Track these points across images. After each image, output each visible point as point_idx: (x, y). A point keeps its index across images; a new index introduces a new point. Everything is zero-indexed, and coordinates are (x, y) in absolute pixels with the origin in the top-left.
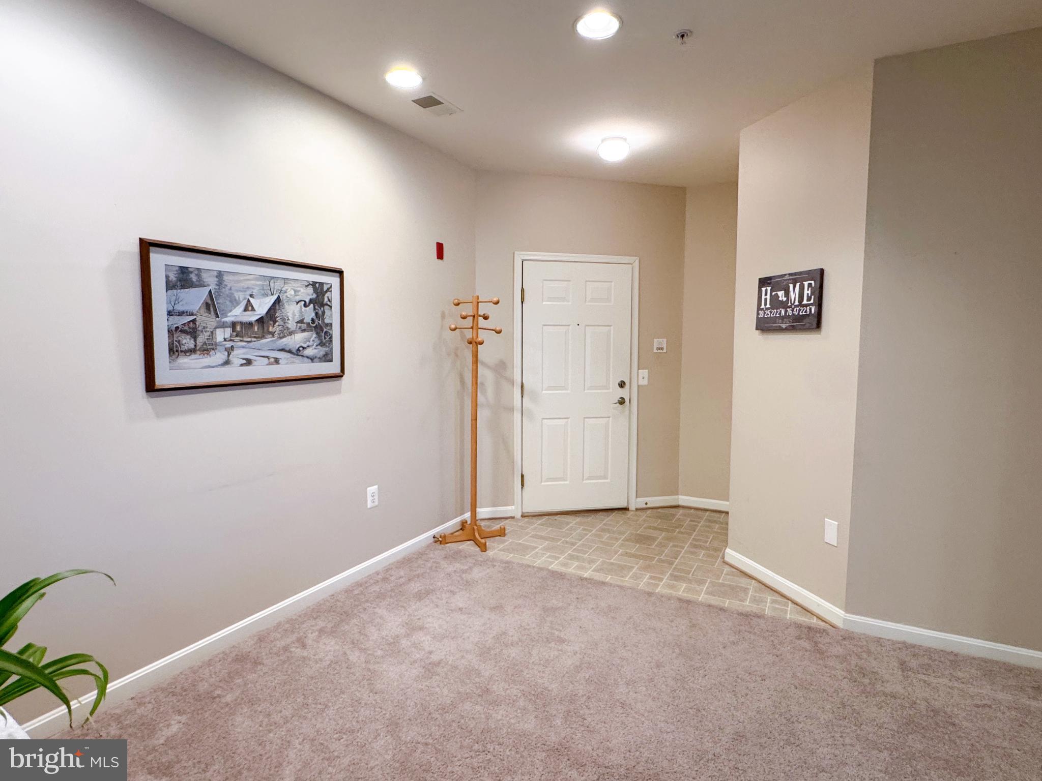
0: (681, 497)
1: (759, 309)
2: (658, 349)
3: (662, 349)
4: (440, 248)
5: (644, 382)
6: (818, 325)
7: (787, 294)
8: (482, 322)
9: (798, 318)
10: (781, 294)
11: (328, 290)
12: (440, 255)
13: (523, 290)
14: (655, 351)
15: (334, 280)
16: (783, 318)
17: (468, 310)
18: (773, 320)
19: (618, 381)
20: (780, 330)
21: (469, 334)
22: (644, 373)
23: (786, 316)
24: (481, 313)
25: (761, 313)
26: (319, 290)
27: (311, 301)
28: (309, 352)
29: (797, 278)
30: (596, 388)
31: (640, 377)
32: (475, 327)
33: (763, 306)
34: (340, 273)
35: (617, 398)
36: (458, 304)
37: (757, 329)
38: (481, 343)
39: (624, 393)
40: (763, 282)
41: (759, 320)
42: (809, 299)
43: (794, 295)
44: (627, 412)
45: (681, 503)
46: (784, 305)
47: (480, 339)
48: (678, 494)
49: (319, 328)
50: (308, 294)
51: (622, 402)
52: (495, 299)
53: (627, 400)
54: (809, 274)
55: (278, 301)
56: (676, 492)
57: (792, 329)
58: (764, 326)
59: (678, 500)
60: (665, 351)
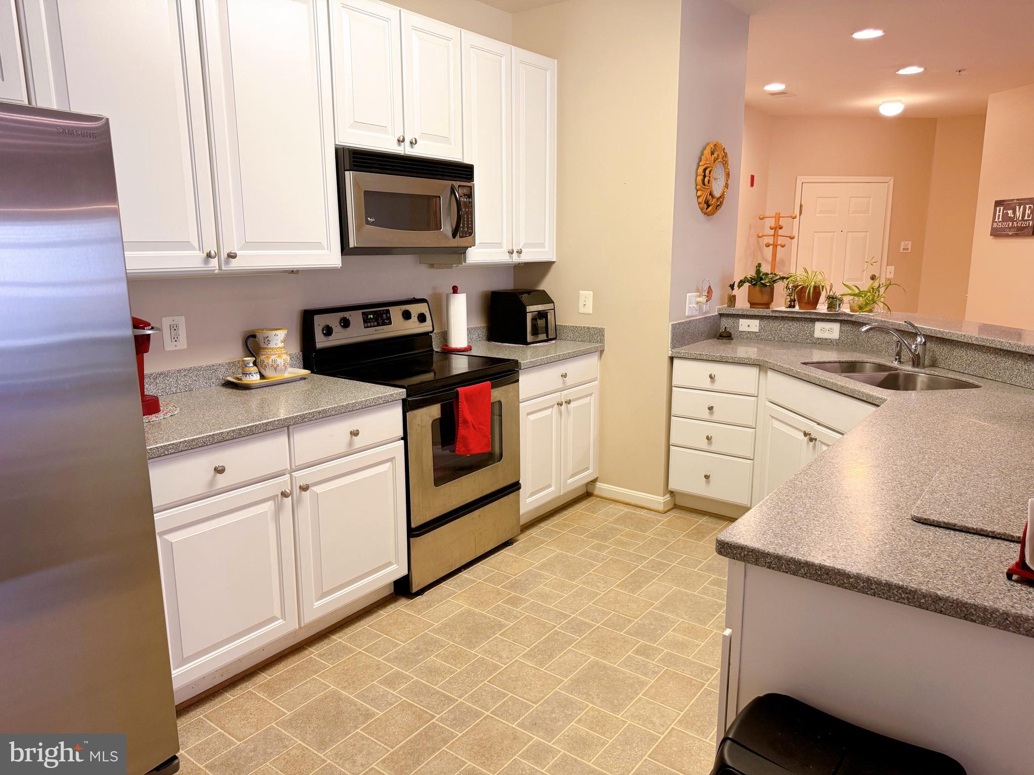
1: (993, 222)
2: (904, 249)
3: (907, 249)
4: (752, 177)
5: (892, 276)
7: (1014, 213)
9: (1022, 228)
10: (1010, 212)
12: (752, 185)
13: (801, 206)
14: (902, 251)
16: (1010, 228)
18: (1002, 229)
19: (870, 275)
20: (1008, 236)
22: (891, 268)
23: (1013, 227)
25: (995, 224)
29: (1022, 202)
30: (852, 280)
31: (888, 272)
32: (776, 235)
33: (996, 220)
37: (991, 235)
38: (783, 246)
40: (998, 203)
41: (993, 229)
42: (1029, 216)
43: (1019, 214)
46: (1011, 219)
47: (782, 244)
52: (794, 215)
54: (1030, 201)
57: (1015, 235)
58: (998, 233)
60: (909, 251)
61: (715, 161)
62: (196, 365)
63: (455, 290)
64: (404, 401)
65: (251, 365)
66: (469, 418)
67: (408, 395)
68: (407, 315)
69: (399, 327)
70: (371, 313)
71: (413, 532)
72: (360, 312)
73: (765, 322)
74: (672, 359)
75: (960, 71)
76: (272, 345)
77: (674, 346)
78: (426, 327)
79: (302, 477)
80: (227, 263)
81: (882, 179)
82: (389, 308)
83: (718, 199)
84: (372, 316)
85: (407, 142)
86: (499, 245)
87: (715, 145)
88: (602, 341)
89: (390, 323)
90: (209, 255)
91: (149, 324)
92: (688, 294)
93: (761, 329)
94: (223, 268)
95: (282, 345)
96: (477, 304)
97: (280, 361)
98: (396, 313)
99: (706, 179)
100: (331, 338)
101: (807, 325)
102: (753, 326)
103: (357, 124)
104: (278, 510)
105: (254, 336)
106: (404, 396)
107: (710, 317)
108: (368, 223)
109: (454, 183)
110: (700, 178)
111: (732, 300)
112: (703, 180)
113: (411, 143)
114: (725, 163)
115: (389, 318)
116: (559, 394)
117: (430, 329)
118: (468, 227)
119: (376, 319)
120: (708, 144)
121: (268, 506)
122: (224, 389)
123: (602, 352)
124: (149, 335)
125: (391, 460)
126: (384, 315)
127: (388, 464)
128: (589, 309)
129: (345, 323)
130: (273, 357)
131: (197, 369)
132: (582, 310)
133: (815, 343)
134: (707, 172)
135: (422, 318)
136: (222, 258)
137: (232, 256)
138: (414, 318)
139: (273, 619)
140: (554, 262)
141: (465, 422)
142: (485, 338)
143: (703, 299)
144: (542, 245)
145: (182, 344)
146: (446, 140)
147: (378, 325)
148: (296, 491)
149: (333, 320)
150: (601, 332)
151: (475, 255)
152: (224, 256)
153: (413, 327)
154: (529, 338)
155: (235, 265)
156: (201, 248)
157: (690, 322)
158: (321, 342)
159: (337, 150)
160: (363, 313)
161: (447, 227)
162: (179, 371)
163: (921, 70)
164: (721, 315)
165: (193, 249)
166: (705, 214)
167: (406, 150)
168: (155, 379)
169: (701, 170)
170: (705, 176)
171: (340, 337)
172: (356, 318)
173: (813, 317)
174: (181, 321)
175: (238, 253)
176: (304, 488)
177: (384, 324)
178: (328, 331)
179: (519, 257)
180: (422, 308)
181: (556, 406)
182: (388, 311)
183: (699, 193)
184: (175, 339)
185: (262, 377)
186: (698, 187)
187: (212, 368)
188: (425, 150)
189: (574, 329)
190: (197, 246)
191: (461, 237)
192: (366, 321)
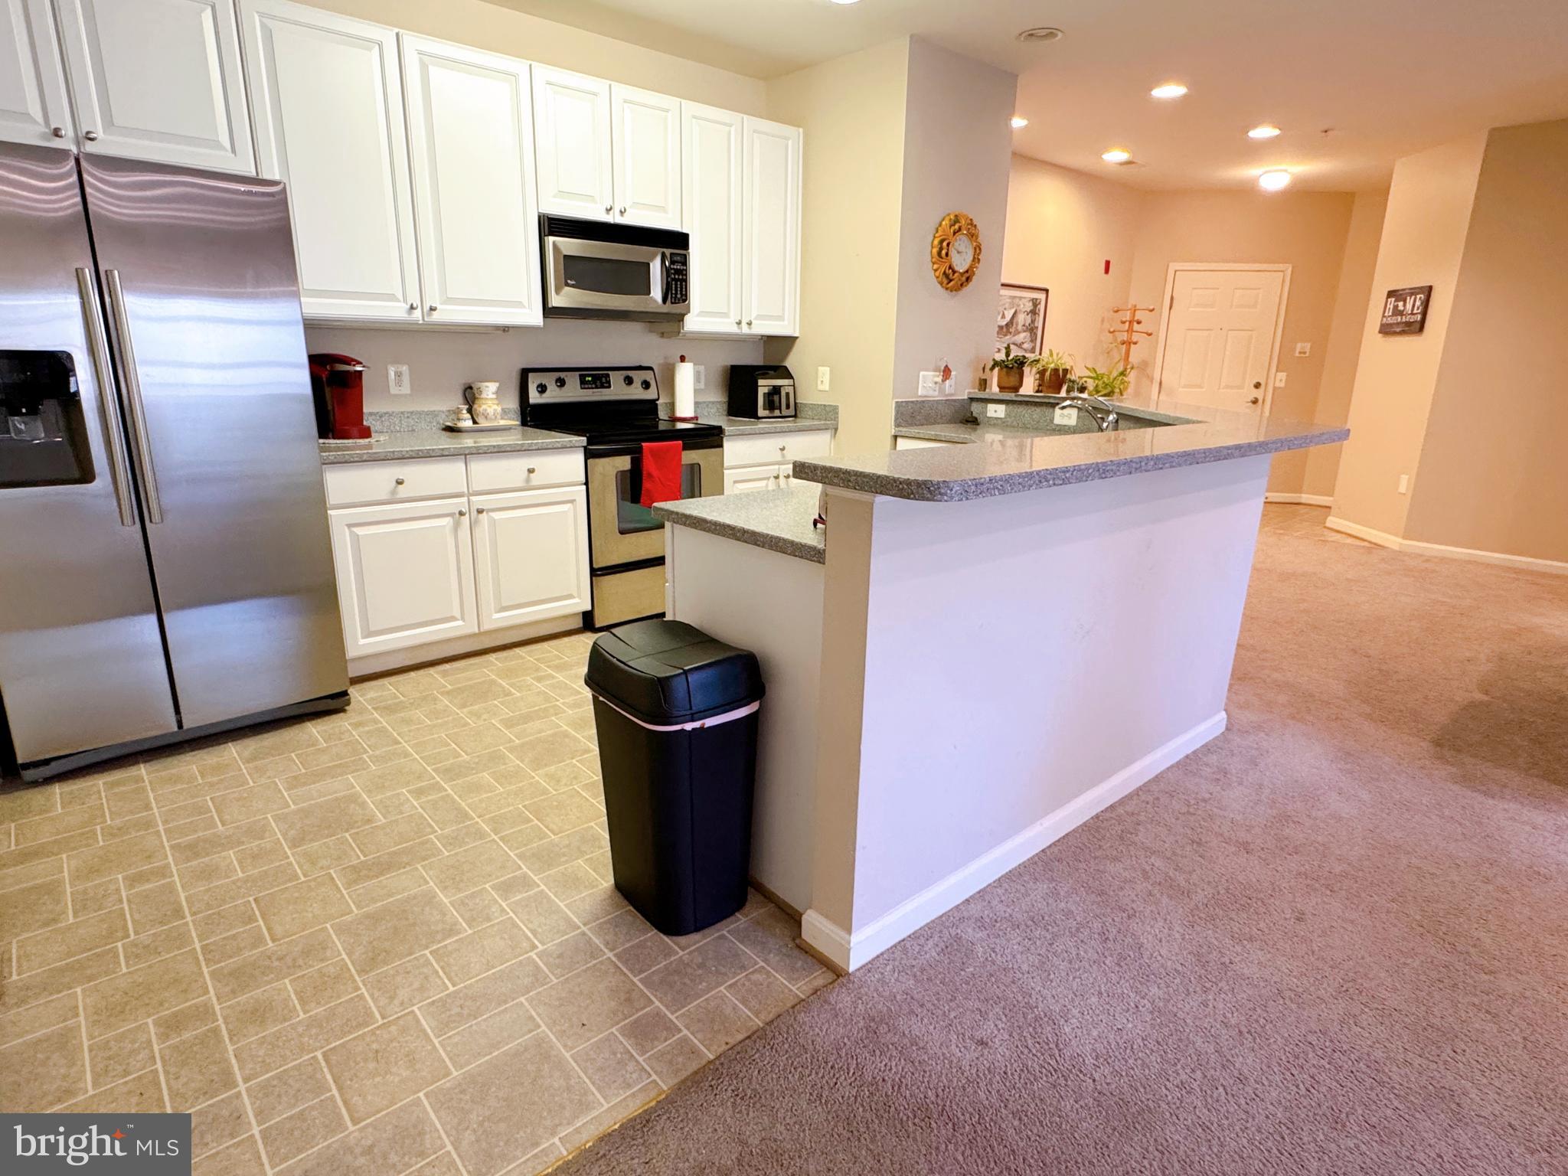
0: (1303, 495)
1: (1384, 316)
2: (1300, 353)
3: (1305, 353)
4: (1108, 263)
5: (1282, 385)
6: (1421, 328)
7: (1405, 305)
8: (1136, 327)
9: (1408, 324)
10: (1401, 304)
11: (1040, 303)
12: (1107, 271)
13: (1172, 298)
14: (1297, 354)
15: (1042, 296)
16: (1398, 324)
17: (1128, 316)
18: (1391, 325)
19: (1254, 382)
20: (1395, 333)
21: (1125, 336)
22: (1282, 375)
23: (1401, 323)
24: (1136, 319)
25: (1385, 319)
26: (1035, 303)
27: (1031, 311)
28: (1025, 346)
29: (1413, 292)
30: (1232, 387)
31: (1278, 378)
32: (1130, 330)
33: (1386, 314)
34: (1047, 291)
35: (1251, 398)
36: (1117, 311)
37: (1380, 332)
38: (1135, 343)
39: (1258, 394)
40: (1391, 294)
41: (1382, 325)
42: (1418, 308)
43: (1409, 306)
44: (1259, 412)
45: (1303, 501)
46: (1401, 313)
47: (1135, 340)
48: (1301, 493)
49: (1031, 329)
50: (1029, 306)
51: (1255, 402)
52: (1151, 307)
53: (1260, 401)
54: (1420, 290)
55: (1015, 313)
56: (1299, 491)
57: (1403, 333)
58: (1386, 330)
59: (1300, 497)
60: (1307, 355)
61: (955, 233)
62: (419, 410)
63: (683, 359)
64: (585, 448)
65: (465, 412)
66: (655, 473)
67: (589, 443)
68: (629, 381)
69: (618, 391)
70: (589, 375)
71: (595, 572)
72: (578, 373)
73: (1011, 407)
74: (895, 437)
75: (1326, 132)
76: (484, 395)
77: (897, 425)
78: (650, 395)
79: (478, 501)
80: (429, 315)
81: (1276, 267)
82: (610, 373)
83: (962, 274)
84: (590, 379)
85: (617, 210)
86: (725, 315)
87: (956, 216)
88: (836, 419)
89: (609, 387)
90: (412, 308)
91: (361, 363)
92: (922, 373)
93: (1008, 415)
94: (426, 319)
95: (494, 396)
96: (716, 377)
97: (490, 411)
98: (616, 378)
99: (944, 252)
100: (544, 395)
101: (1047, 411)
102: (996, 411)
103: (561, 193)
104: (457, 526)
105: (471, 388)
106: (585, 444)
107: (955, 401)
108: (567, 285)
109: (665, 250)
110: (935, 251)
111: (983, 384)
112: (939, 254)
113: (621, 212)
114: (973, 236)
115: (609, 382)
116: (777, 467)
117: (656, 397)
118: (681, 293)
119: (594, 381)
120: (949, 215)
121: (447, 521)
122: (444, 432)
123: (836, 429)
124: (360, 372)
125: (572, 501)
126: (604, 379)
127: (569, 505)
128: (826, 387)
129: (561, 382)
130: (484, 407)
131: (420, 413)
132: (821, 387)
133: (1054, 430)
134: (945, 244)
135: (646, 385)
136: (425, 310)
137: (432, 309)
138: (637, 383)
139: (453, 619)
140: (797, 338)
141: (650, 475)
142: (726, 413)
143: (939, 379)
144: (781, 318)
145: (406, 389)
146: (663, 209)
147: (597, 387)
148: (474, 513)
149: (549, 380)
150: (835, 410)
151: (693, 323)
152: (426, 308)
153: (636, 393)
154: (761, 412)
155: (436, 317)
156: (405, 301)
157: (923, 402)
158: (534, 398)
159: (539, 217)
160: (580, 376)
161: (657, 292)
162: (402, 413)
163: (1276, 132)
164: (972, 399)
165: (398, 300)
166: (947, 289)
167: (614, 218)
168: (381, 417)
169: (936, 242)
170: (941, 249)
171: (554, 395)
172: (573, 380)
173: (1052, 401)
174: (405, 369)
175: (439, 307)
176: (480, 511)
177: (603, 387)
178: (542, 389)
179: (750, 328)
180: (648, 376)
181: (772, 479)
182: (608, 375)
183: (936, 266)
184: (399, 384)
185: (475, 422)
186: (934, 260)
187: (434, 414)
188: (636, 218)
189: (814, 407)
190: (401, 299)
191: (672, 303)
192: (583, 383)
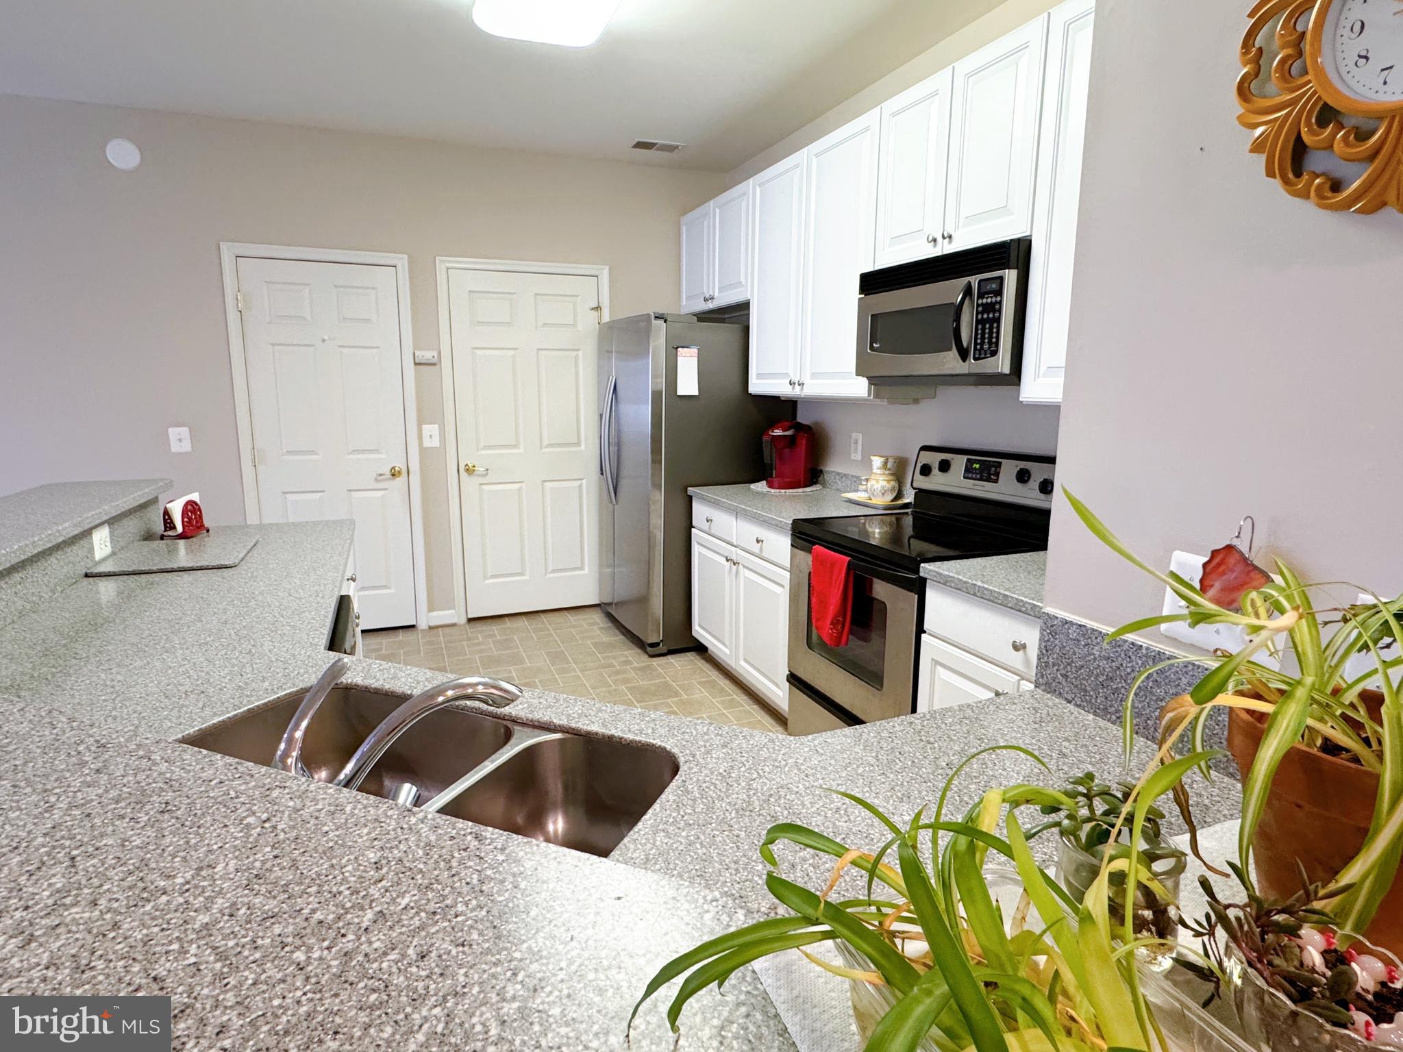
68: (1024, 477)
69: (1005, 489)
70: (978, 461)
71: (789, 676)
72: (965, 458)
79: (739, 554)
82: (1003, 461)
84: (977, 466)
85: (942, 239)
89: (996, 481)
90: (791, 383)
94: (802, 394)
95: (879, 472)
97: (877, 487)
98: (1009, 469)
103: (894, 240)
104: (730, 570)
108: (872, 349)
109: (972, 279)
113: (947, 237)
115: (997, 474)
117: (1053, 507)
118: (990, 343)
119: (981, 471)
121: (726, 562)
125: (783, 586)
126: (993, 469)
127: (781, 589)
129: (945, 466)
135: (1047, 487)
137: (801, 384)
138: (1034, 483)
139: (726, 646)
145: (859, 456)
147: (981, 479)
149: (935, 461)
153: (1027, 496)
160: (968, 460)
167: (941, 250)
171: (936, 481)
172: (959, 462)
174: (860, 436)
177: (988, 480)
178: (925, 471)
182: (999, 465)
184: (855, 451)
191: (975, 359)
192: (969, 472)
